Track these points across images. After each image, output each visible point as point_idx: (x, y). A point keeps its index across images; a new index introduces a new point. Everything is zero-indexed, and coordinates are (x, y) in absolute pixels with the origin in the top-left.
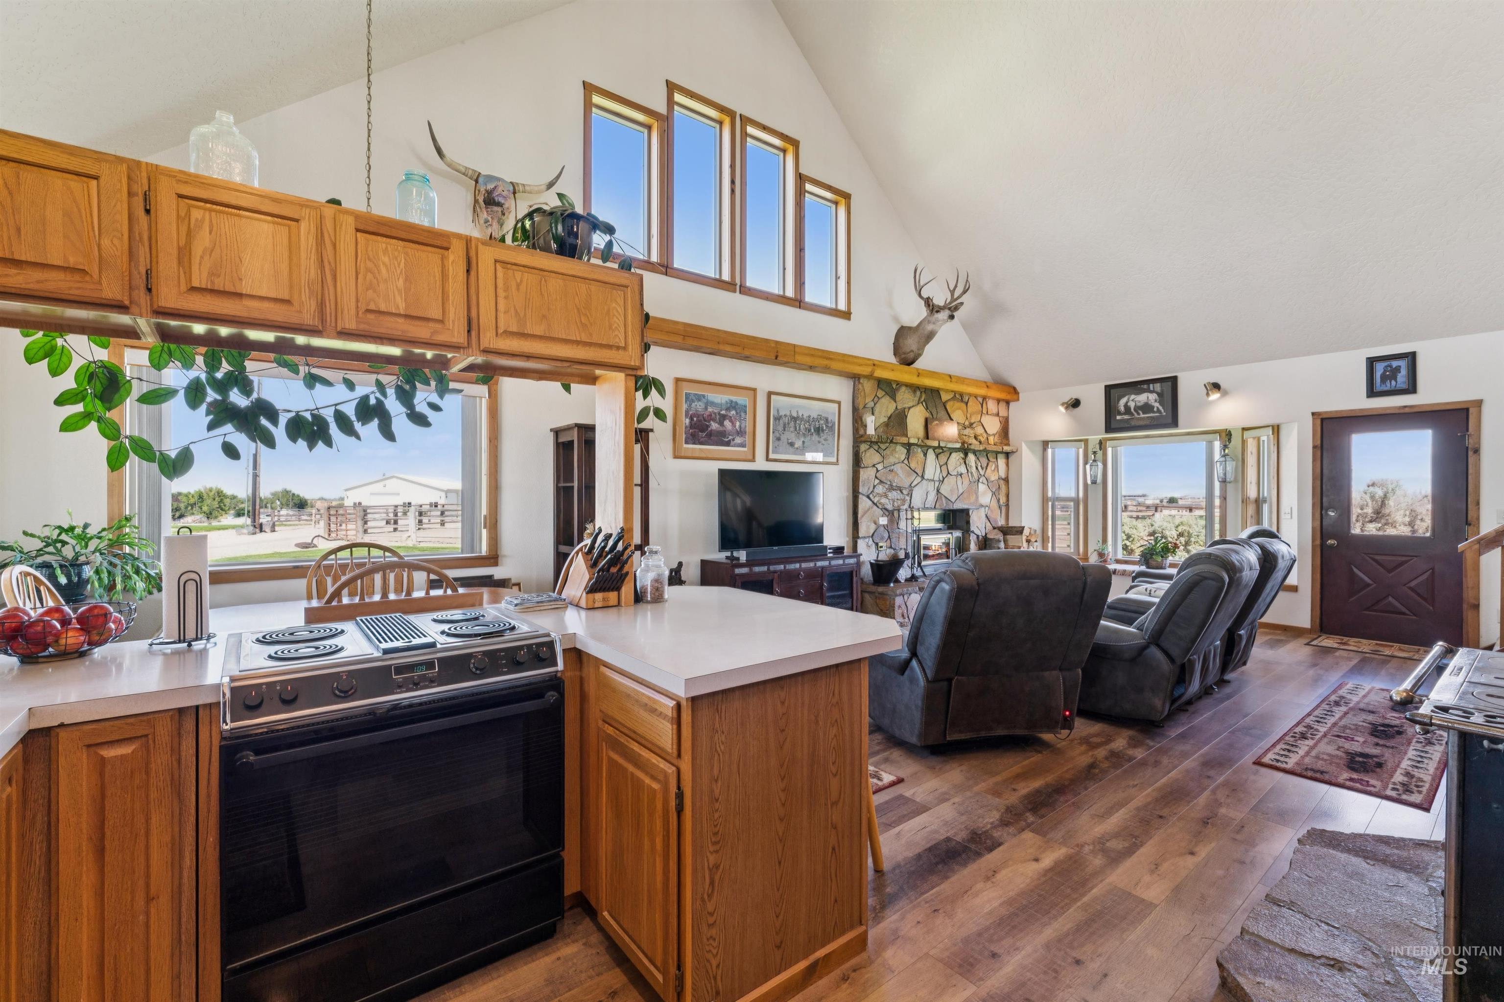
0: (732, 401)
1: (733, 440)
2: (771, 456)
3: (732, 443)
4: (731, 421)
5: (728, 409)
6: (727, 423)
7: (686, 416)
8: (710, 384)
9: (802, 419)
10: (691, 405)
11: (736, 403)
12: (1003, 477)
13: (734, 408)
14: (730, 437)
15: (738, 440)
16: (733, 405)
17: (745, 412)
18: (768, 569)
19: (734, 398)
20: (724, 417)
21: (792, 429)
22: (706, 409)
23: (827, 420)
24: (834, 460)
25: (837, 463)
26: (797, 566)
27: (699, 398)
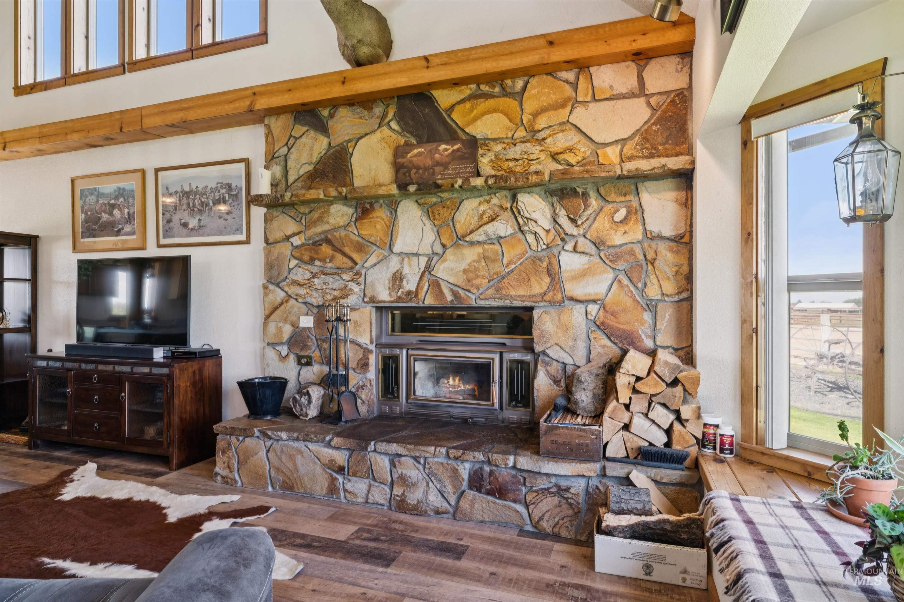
0: (119, 189)
1: (123, 228)
2: (163, 241)
3: (122, 232)
4: (120, 210)
5: (116, 198)
6: (116, 212)
7: (82, 213)
8: (98, 175)
9: (197, 193)
10: (85, 200)
11: (124, 189)
12: (668, 232)
13: (122, 195)
14: (120, 226)
15: (128, 228)
16: (121, 192)
17: (133, 197)
18: (63, 366)
19: (121, 185)
20: (113, 206)
21: (184, 207)
22: (97, 201)
23: (230, 186)
24: (242, 237)
25: (247, 242)
26: (90, 367)
27: (92, 191)
